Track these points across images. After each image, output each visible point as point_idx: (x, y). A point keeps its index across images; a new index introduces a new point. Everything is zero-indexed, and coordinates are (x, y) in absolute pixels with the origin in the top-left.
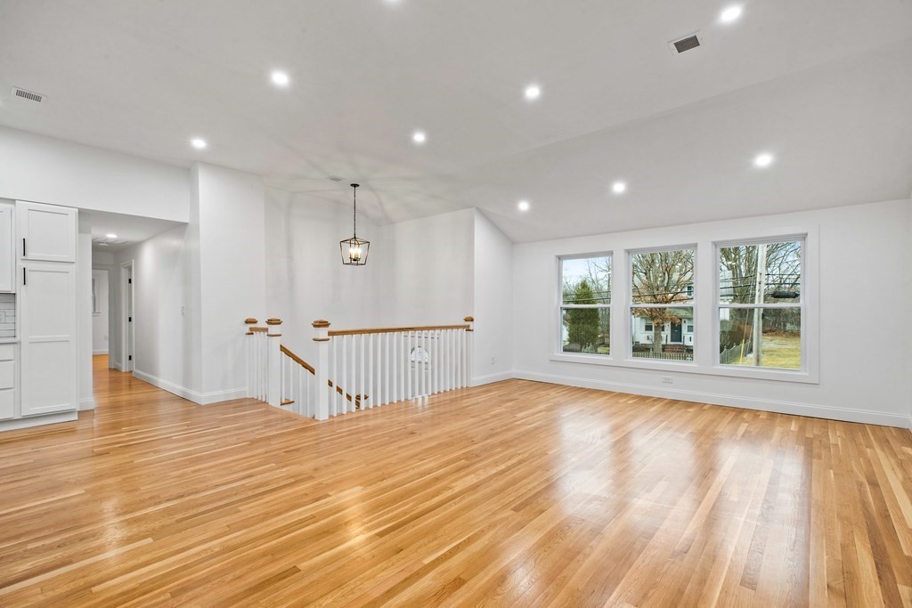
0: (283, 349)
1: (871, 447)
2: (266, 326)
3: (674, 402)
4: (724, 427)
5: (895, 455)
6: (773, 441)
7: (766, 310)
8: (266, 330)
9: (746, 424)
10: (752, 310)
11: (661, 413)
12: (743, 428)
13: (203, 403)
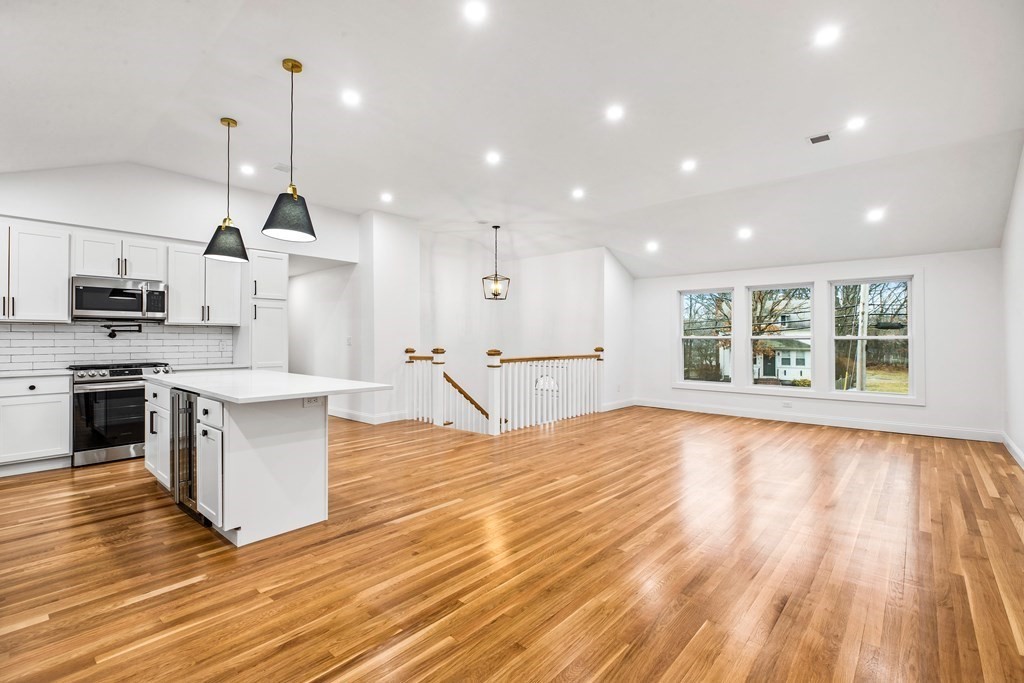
0: (445, 375)
1: (969, 454)
2: (432, 355)
3: (794, 425)
4: (844, 442)
5: (987, 459)
6: (887, 451)
7: (868, 341)
8: (431, 358)
9: (862, 441)
10: (856, 341)
11: (785, 432)
12: (860, 442)
13: (375, 423)
